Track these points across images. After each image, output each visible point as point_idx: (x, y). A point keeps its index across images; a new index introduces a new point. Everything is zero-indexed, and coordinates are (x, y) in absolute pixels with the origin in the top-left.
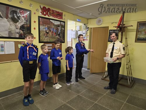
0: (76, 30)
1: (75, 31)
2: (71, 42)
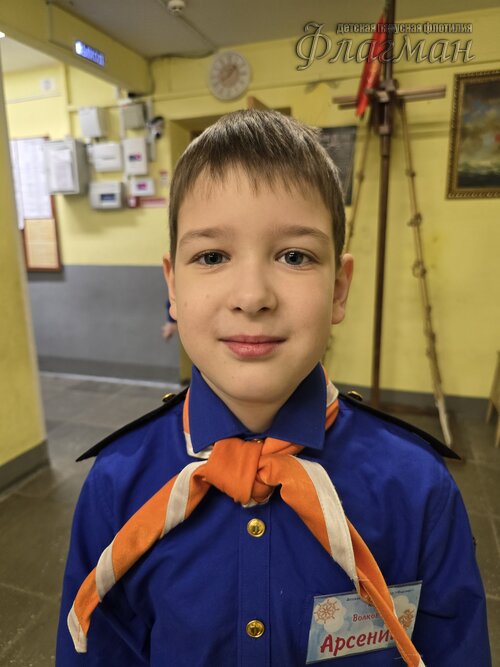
0: (79, 134)
1: (71, 145)
2: (51, 222)
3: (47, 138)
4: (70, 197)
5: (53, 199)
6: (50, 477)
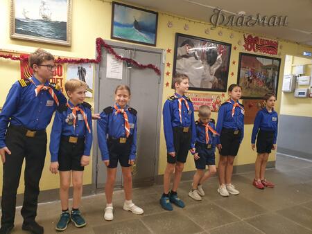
1: (291, 77)
4: (286, 93)
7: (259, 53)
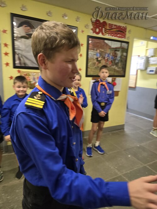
1: (145, 58)
2: (136, 76)
3: (139, 56)
4: (142, 70)
5: (137, 71)
6: (124, 131)
7: (107, 36)
